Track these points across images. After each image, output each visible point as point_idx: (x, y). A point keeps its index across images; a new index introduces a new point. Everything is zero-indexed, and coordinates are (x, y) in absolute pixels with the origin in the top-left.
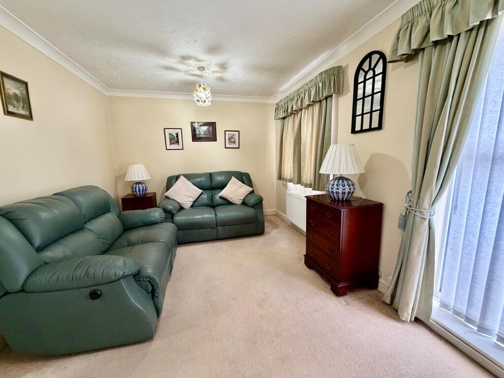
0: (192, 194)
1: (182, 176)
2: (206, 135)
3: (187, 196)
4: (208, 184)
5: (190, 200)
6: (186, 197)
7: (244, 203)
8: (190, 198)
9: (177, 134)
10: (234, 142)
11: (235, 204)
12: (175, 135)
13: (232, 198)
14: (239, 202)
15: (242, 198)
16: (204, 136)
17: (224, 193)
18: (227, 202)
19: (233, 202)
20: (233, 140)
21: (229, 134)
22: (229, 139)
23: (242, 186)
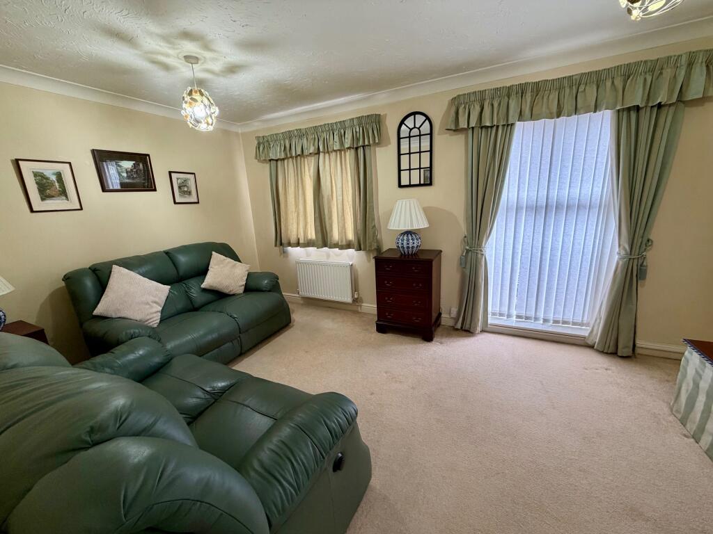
0: (155, 297)
1: (115, 267)
2: (133, 178)
3: (148, 304)
4: (172, 271)
5: (154, 310)
6: (148, 306)
7: (248, 289)
8: (155, 305)
9: (59, 176)
10: (190, 193)
11: (234, 295)
12: (54, 178)
13: (227, 287)
14: (241, 290)
15: (244, 283)
16: (127, 181)
17: (210, 281)
18: (218, 296)
19: (232, 293)
20: (186, 189)
21: (178, 179)
22: (180, 187)
23: (234, 266)
